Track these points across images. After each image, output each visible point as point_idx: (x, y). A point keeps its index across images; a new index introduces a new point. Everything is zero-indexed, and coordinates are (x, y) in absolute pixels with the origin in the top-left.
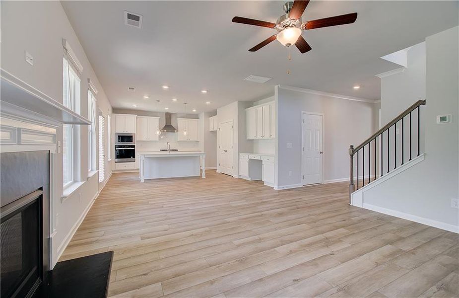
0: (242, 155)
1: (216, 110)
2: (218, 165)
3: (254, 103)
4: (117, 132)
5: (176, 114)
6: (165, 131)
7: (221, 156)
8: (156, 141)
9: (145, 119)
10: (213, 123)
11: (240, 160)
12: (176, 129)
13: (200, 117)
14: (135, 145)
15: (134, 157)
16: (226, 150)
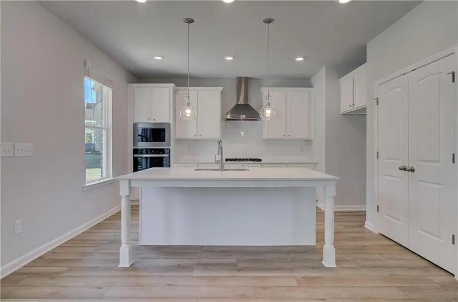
1: (366, 47)
2: (370, 207)
4: (136, 122)
9: (193, 91)
12: (260, 112)
13: (314, 84)
14: (171, 148)
16: (408, 166)
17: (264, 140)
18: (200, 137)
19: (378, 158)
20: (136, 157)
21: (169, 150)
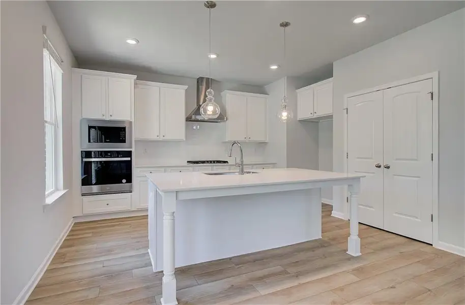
1: (332, 65)
4: (85, 117)
8: (177, 142)
9: (154, 88)
13: (269, 92)
14: (133, 150)
15: (129, 180)
17: (226, 142)
18: (164, 138)
19: (347, 158)
20: (85, 162)
21: (130, 152)
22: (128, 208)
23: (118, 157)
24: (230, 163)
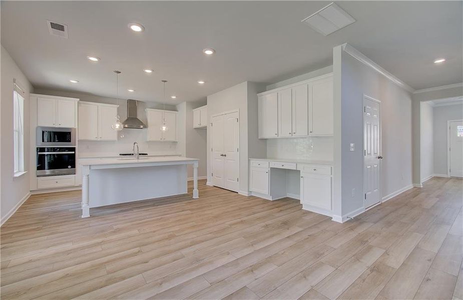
0: (255, 162)
1: (206, 98)
2: (209, 175)
3: (268, 87)
4: (40, 125)
5: (143, 102)
6: (126, 126)
7: (214, 161)
8: (113, 142)
9: (93, 106)
10: (200, 117)
11: (251, 169)
12: (144, 123)
13: (178, 109)
14: (76, 147)
15: (73, 166)
16: (224, 154)
18: (100, 139)
19: (212, 151)
20: (40, 155)
21: (75, 148)
22: (73, 184)
23: (65, 151)
24: (149, 155)
